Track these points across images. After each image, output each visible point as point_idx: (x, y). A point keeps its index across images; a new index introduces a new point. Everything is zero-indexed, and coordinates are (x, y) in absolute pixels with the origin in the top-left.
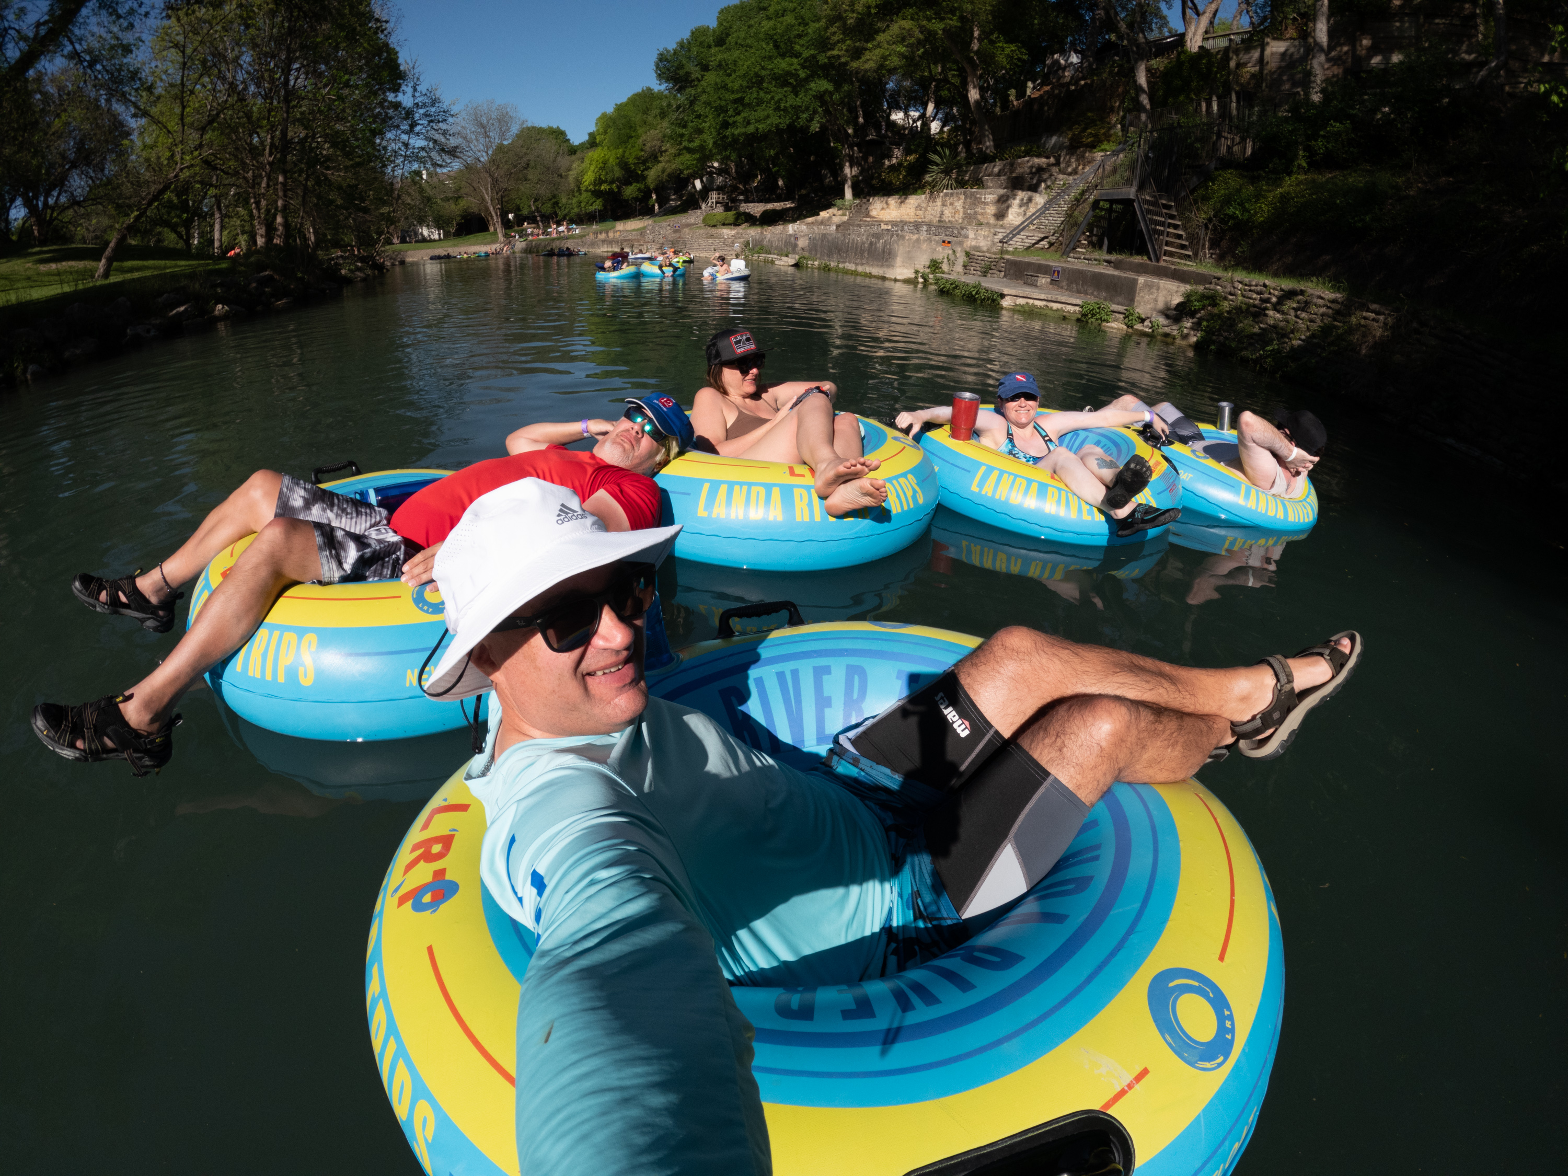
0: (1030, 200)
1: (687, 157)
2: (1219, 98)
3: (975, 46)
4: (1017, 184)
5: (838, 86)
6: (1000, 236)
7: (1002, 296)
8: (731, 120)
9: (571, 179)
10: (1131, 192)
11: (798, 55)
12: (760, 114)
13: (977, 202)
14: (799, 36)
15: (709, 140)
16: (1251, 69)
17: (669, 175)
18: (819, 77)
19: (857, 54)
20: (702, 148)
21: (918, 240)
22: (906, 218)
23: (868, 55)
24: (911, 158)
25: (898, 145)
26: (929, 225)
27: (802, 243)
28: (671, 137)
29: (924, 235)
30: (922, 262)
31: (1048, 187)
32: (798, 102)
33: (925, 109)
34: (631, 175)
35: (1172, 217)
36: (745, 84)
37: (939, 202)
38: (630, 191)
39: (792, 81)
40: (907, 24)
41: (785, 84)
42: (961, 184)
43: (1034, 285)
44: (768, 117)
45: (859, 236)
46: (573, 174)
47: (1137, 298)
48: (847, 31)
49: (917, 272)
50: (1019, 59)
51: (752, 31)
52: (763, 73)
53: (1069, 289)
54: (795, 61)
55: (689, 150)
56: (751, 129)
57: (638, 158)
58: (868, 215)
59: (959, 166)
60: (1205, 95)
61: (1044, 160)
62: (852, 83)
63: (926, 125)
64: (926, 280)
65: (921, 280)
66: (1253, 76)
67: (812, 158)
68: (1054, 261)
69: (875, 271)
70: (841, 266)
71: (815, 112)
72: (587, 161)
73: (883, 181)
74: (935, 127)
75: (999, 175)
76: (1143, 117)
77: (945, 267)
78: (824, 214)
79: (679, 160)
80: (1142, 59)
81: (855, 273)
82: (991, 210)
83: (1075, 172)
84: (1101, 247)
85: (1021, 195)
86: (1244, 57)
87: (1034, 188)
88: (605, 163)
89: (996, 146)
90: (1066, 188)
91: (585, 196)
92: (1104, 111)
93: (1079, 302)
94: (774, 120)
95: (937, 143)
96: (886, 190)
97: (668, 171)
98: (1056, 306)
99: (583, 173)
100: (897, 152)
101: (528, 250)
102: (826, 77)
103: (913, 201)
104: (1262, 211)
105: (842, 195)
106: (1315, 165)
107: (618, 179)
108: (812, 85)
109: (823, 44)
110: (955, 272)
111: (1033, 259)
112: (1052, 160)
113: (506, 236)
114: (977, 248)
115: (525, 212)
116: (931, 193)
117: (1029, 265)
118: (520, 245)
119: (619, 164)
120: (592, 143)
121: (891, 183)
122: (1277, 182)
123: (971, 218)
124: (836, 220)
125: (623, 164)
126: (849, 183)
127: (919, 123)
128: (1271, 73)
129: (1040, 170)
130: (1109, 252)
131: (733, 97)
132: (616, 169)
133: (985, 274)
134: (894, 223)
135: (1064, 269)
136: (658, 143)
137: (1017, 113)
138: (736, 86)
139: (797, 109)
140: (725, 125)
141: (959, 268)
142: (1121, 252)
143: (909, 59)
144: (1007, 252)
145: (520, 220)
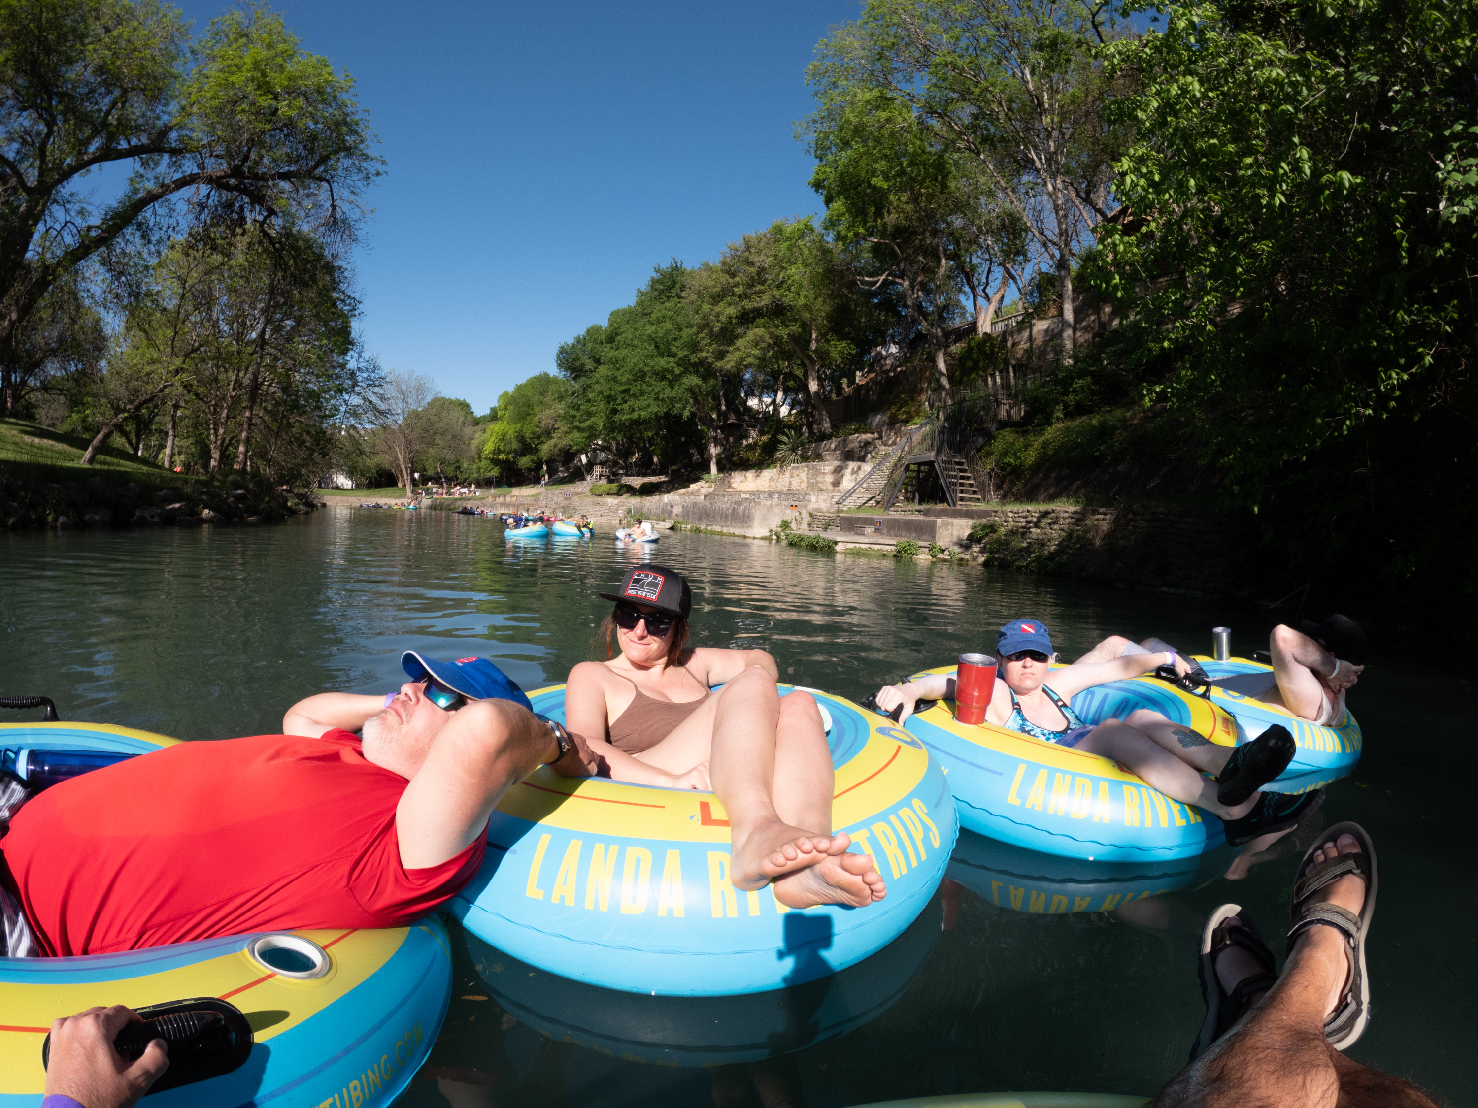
0: (859, 468)
1: (576, 435)
2: (1001, 372)
3: (813, 346)
4: (849, 456)
5: (705, 378)
6: (836, 499)
7: (836, 543)
8: (619, 408)
9: (473, 447)
10: (931, 456)
11: (674, 355)
12: (643, 402)
13: (817, 472)
14: (676, 339)
15: (600, 422)
16: (1024, 346)
17: (560, 450)
18: (690, 373)
19: (721, 355)
20: (591, 428)
21: (771, 505)
22: (761, 489)
23: (729, 357)
24: (765, 438)
25: (754, 427)
26: (780, 493)
27: (677, 510)
28: (564, 417)
29: (776, 501)
30: (775, 523)
31: (873, 457)
32: (673, 394)
33: (776, 396)
34: (526, 447)
35: (964, 471)
36: (631, 377)
37: (788, 474)
38: (525, 462)
39: (669, 376)
40: (760, 331)
41: (663, 378)
42: (805, 458)
43: (862, 534)
44: (649, 406)
45: (724, 504)
46: (475, 443)
47: (937, 535)
48: (713, 336)
49: (771, 531)
50: (850, 354)
51: (637, 334)
52: (646, 369)
53: (889, 535)
54: (672, 360)
55: (580, 429)
56: (635, 416)
57: (534, 434)
58: (730, 487)
59: (803, 444)
60: (990, 371)
61: (870, 435)
62: (716, 378)
63: (776, 410)
64: (778, 537)
65: (774, 537)
66: (1026, 351)
67: (683, 439)
68: (878, 515)
69: (738, 531)
70: (709, 528)
71: (687, 402)
72: (488, 432)
73: (742, 458)
74: (784, 411)
75: (835, 450)
76: (944, 394)
77: (793, 526)
78: (693, 486)
79: (571, 436)
80: (940, 349)
81: (721, 534)
82: (829, 479)
83: (894, 443)
84: (913, 500)
85: (852, 465)
86: (1017, 338)
87: (862, 459)
88: (504, 435)
89: (833, 426)
90: (887, 456)
91: (484, 463)
92: (914, 392)
93: (894, 542)
94: (654, 409)
95: (785, 426)
96: (744, 465)
97: (560, 446)
98: (876, 547)
99: (484, 443)
100: (753, 434)
101: (433, 507)
102: (696, 372)
103: (767, 474)
104: (1030, 457)
105: (708, 470)
106: (1069, 414)
107: (515, 451)
108: (685, 380)
109: (694, 346)
110: (802, 529)
111: (862, 515)
112: (876, 435)
113: (413, 492)
114: (819, 510)
115: (430, 472)
116: (782, 467)
117: (859, 518)
118: (426, 501)
119: (516, 438)
120: (494, 417)
121: (748, 460)
122: (1041, 432)
123: (813, 486)
124: (704, 491)
125: (521, 439)
126: (714, 460)
127: (771, 408)
128: (1039, 348)
129: (867, 443)
130: (920, 503)
131: (621, 388)
132: (514, 441)
133: (825, 529)
134: (752, 493)
135: (884, 520)
136: (552, 422)
137: (849, 397)
138: (624, 379)
139: (672, 400)
140: (614, 411)
141: (805, 526)
142: (928, 502)
143: (762, 359)
144: (842, 511)
145: (425, 480)
